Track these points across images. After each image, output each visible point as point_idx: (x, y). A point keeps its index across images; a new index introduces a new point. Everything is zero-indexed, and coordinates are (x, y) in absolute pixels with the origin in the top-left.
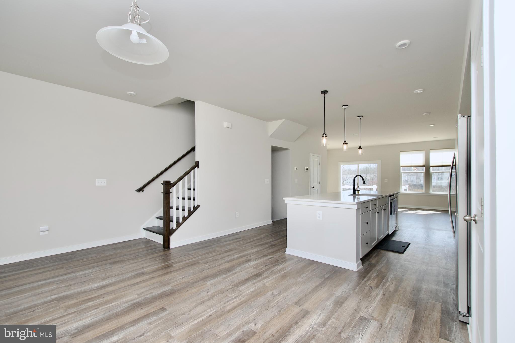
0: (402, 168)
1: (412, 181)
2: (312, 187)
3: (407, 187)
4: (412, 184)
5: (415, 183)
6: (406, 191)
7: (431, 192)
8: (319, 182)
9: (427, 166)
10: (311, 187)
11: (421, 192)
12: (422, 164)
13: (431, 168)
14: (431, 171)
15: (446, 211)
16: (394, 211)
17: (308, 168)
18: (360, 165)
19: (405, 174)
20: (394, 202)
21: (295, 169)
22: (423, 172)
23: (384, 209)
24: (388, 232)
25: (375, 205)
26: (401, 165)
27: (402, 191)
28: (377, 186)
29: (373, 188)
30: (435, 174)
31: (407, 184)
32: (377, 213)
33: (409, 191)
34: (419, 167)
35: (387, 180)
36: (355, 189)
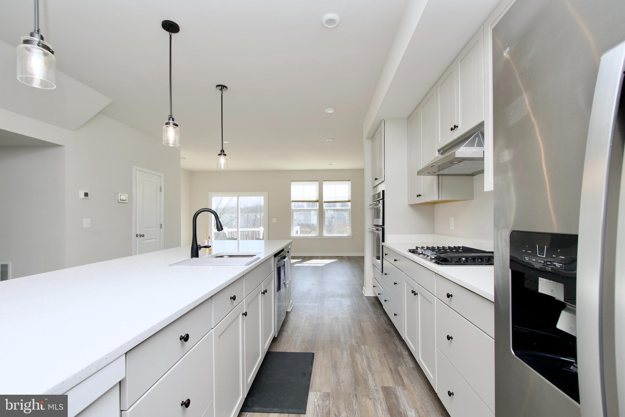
0: (293, 203)
1: (300, 220)
2: (139, 235)
3: (298, 228)
4: (300, 223)
5: (303, 222)
6: (298, 234)
7: (325, 234)
8: (161, 225)
9: (320, 202)
10: (137, 236)
11: (313, 234)
12: (315, 199)
13: (324, 204)
14: (325, 208)
15: (340, 258)
16: (284, 283)
17: (127, 195)
18: (240, 198)
19: (296, 212)
20: (284, 265)
21: (82, 195)
22: (316, 208)
23: (263, 292)
24: (273, 333)
25: (234, 298)
26: (292, 199)
27: (293, 234)
28: (264, 227)
29: (260, 231)
30: (328, 211)
31: (298, 225)
32: (243, 315)
33: (302, 234)
34: (311, 203)
35: (276, 219)
36: (198, 244)
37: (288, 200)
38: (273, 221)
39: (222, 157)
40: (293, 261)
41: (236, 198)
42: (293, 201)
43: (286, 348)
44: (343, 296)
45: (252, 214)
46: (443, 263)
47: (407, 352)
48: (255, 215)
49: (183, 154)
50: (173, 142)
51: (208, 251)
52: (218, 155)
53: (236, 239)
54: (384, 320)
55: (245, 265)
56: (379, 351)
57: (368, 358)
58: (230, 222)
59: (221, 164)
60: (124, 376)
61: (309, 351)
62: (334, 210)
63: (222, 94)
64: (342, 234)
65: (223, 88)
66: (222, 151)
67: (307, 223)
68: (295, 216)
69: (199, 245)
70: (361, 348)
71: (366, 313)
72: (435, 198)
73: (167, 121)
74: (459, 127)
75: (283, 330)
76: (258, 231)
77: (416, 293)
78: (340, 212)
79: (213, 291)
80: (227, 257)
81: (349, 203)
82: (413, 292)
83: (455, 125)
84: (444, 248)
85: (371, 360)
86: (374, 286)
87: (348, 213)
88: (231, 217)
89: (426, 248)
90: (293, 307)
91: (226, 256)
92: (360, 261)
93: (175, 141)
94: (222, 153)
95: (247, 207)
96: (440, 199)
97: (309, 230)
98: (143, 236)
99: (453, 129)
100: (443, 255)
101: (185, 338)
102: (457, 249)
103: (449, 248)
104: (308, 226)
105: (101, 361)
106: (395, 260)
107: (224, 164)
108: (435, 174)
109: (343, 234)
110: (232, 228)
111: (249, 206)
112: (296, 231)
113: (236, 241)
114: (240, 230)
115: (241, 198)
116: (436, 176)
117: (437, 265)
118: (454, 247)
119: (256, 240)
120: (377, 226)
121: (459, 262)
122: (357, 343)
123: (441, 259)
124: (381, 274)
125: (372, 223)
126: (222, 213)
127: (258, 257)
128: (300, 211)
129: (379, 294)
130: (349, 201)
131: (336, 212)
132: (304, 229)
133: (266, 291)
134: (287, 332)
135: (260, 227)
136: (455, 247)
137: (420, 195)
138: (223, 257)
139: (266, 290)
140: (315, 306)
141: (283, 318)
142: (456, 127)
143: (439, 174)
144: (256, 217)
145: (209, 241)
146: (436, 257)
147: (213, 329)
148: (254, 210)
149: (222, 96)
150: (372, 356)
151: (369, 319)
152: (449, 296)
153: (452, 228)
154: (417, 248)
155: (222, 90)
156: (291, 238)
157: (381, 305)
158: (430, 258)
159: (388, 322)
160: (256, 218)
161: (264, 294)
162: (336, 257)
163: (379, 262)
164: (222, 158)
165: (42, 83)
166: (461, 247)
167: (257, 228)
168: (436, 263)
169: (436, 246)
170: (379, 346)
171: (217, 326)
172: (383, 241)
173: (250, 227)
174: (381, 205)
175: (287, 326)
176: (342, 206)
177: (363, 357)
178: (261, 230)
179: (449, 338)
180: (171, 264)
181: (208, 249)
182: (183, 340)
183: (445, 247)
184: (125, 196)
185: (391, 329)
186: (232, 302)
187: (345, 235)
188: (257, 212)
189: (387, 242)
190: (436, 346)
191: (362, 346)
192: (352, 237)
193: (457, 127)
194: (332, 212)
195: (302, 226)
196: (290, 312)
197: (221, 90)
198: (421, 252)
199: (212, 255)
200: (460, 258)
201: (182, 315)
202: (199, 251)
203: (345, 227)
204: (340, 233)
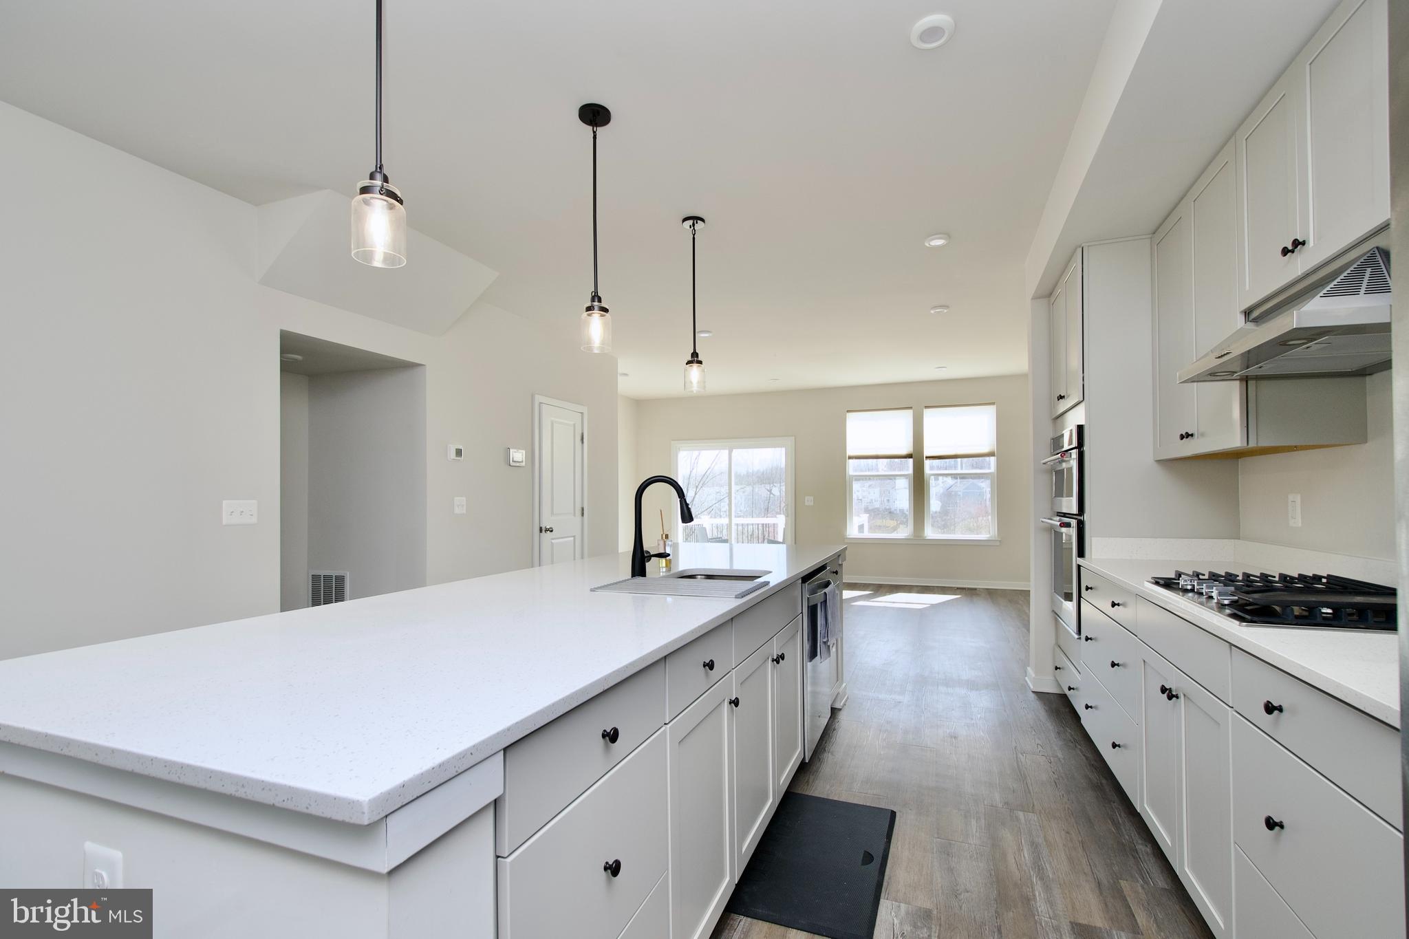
0: (851, 462)
1: (872, 500)
2: (544, 529)
3: (864, 519)
4: (870, 508)
5: (877, 505)
6: (863, 532)
7: (930, 533)
8: (583, 509)
9: (917, 457)
10: (541, 530)
11: (904, 532)
12: (904, 452)
13: (927, 463)
14: (927, 471)
15: (970, 592)
16: (825, 643)
17: (524, 452)
18: (735, 452)
19: (861, 481)
20: (825, 601)
21: (453, 454)
22: (906, 473)
23: (775, 658)
24: (801, 751)
25: (710, 665)
26: (850, 452)
27: (853, 531)
28: (787, 516)
29: (777, 524)
30: (938, 479)
31: (867, 510)
32: (730, 703)
33: (872, 533)
34: (896, 460)
35: (812, 498)
36: (645, 549)
37: (838, 457)
38: (807, 504)
39: (695, 366)
40: (847, 594)
41: (727, 452)
42: (850, 458)
43: (828, 790)
44: (972, 685)
45: (763, 485)
46: (1255, 619)
47: (1149, 846)
48: (768, 488)
49: (623, 365)
50: (598, 345)
51: (664, 565)
52: (687, 364)
53: (726, 541)
54: (1084, 755)
55: (736, 598)
56: (1068, 833)
57: (1034, 846)
58: (717, 505)
59: (691, 382)
60: (501, 792)
61: (882, 806)
62: (955, 476)
63: (694, 235)
64: (978, 534)
65: (697, 223)
66: (695, 354)
67: (888, 507)
68: (858, 490)
69: (648, 552)
70: (1018, 819)
71: (1034, 733)
72: (1235, 440)
73: (589, 304)
74: (1311, 243)
75: (825, 750)
76: (774, 524)
77: (1174, 693)
78: (970, 480)
79: (666, 646)
80: (701, 578)
81: (993, 460)
82: (1163, 690)
83: (1296, 240)
84: (1264, 577)
85: (1045, 852)
86: (1056, 668)
87: (988, 482)
88: (718, 492)
89: (1206, 577)
90: (848, 698)
91: (699, 576)
92: (1021, 602)
93: (603, 343)
94: (695, 359)
95: (751, 471)
96: (1252, 444)
97: (892, 523)
98: (552, 531)
99: (1289, 251)
100: (1256, 596)
101: (612, 736)
102: (1309, 583)
103: (1283, 577)
104: (891, 513)
105: (463, 757)
106: (1114, 605)
107: (698, 382)
108: (1233, 377)
109: (981, 533)
110: (721, 516)
111: (756, 470)
112: (858, 526)
113: (727, 545)
114: (735, 521)
115: (737, 453)
116: (1238, 382)
117: (1237, 622)
118: (1299, 575)
119: (768, 543)
120: (1065, 515)
121: (1310, 619)
122: (1007, 803)
123: (1248, 608)
124: (1076, 636)
125: (1052, 509)
126: (701, 485)
127: (765, 582)
128: (870, 479)
129: (1070, 689)
130: (991, 454)
131: (959, 480)
132: (879, 522)
133: (782, 657)
134: (832, 754)
135: (778, 516)
136: (1302, 578)
137: (1188, 435)
138: (695, 578)
139: (783, 654)
140: (900, 702)
141: (824, 721)
142: (1297, 243)
143: (1247, 376)
144: (771, 493)
145: (667, 543)
146: (1236, 602)
147: (668, 726)
148: (765, 478)
149: (694, 238)
150: (1046, 841)
151: (1040, 748)
152: (1270, 708)
153: (1297, 521)
154: (1179, 575)
155: (694, 226)
156: (846, 541)
157: (1076, 717)
158: (1218, 603)
159: (1095, 761)
160: (771, 496)
161: (778, 663)
162: (958, 588)
163: (1070, 606)
164: (695, 369)
165: (387, 258)
166: (1324, 577)
167: (772, 517)
168: (1234, 616)
169: (1239, 572)
170: (1067, 820)
171: (675, 720)
172: (1081, 553)
173: (758, 516)
174: (1074, 464)
175: (833, 740)
176: (973, 467)
177: (1023, 841)
178: (780, 522)
179: (1271, 824)
180: (595, 588)
181: (663, 560)
182: (607, 738)
183: (1267, 576)
184: (521, 454)
185: (1104, 781)
186: (707, 674)
187: (983, 536)
188: (773, 483)
189: (1093, 557)
190: (1232, 844)
191: (1021, 814)
192: (1000, 541)
193: (1303, 243)
194: (950, 481)
195: (873, 512)
196: (840, 710)
197: (692, 228)
198: (1189, 587)
199: (672, 572)
200: (1314, 608)
201: (606, 688)
202: (647, 564)
203: (985, 518)
204: (971, 530)
